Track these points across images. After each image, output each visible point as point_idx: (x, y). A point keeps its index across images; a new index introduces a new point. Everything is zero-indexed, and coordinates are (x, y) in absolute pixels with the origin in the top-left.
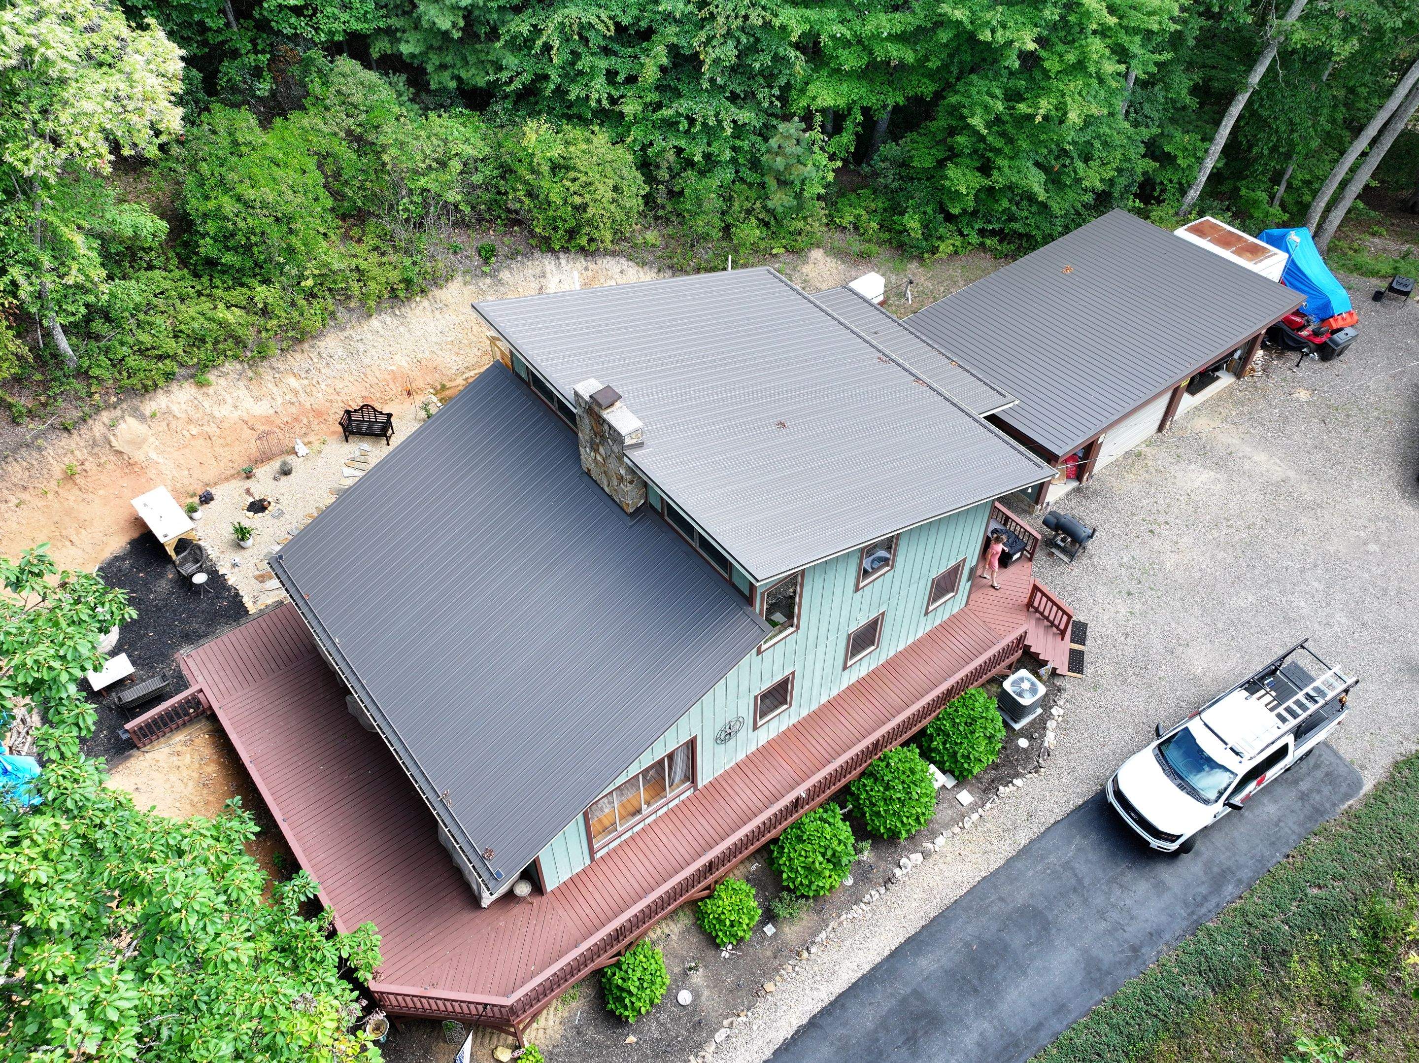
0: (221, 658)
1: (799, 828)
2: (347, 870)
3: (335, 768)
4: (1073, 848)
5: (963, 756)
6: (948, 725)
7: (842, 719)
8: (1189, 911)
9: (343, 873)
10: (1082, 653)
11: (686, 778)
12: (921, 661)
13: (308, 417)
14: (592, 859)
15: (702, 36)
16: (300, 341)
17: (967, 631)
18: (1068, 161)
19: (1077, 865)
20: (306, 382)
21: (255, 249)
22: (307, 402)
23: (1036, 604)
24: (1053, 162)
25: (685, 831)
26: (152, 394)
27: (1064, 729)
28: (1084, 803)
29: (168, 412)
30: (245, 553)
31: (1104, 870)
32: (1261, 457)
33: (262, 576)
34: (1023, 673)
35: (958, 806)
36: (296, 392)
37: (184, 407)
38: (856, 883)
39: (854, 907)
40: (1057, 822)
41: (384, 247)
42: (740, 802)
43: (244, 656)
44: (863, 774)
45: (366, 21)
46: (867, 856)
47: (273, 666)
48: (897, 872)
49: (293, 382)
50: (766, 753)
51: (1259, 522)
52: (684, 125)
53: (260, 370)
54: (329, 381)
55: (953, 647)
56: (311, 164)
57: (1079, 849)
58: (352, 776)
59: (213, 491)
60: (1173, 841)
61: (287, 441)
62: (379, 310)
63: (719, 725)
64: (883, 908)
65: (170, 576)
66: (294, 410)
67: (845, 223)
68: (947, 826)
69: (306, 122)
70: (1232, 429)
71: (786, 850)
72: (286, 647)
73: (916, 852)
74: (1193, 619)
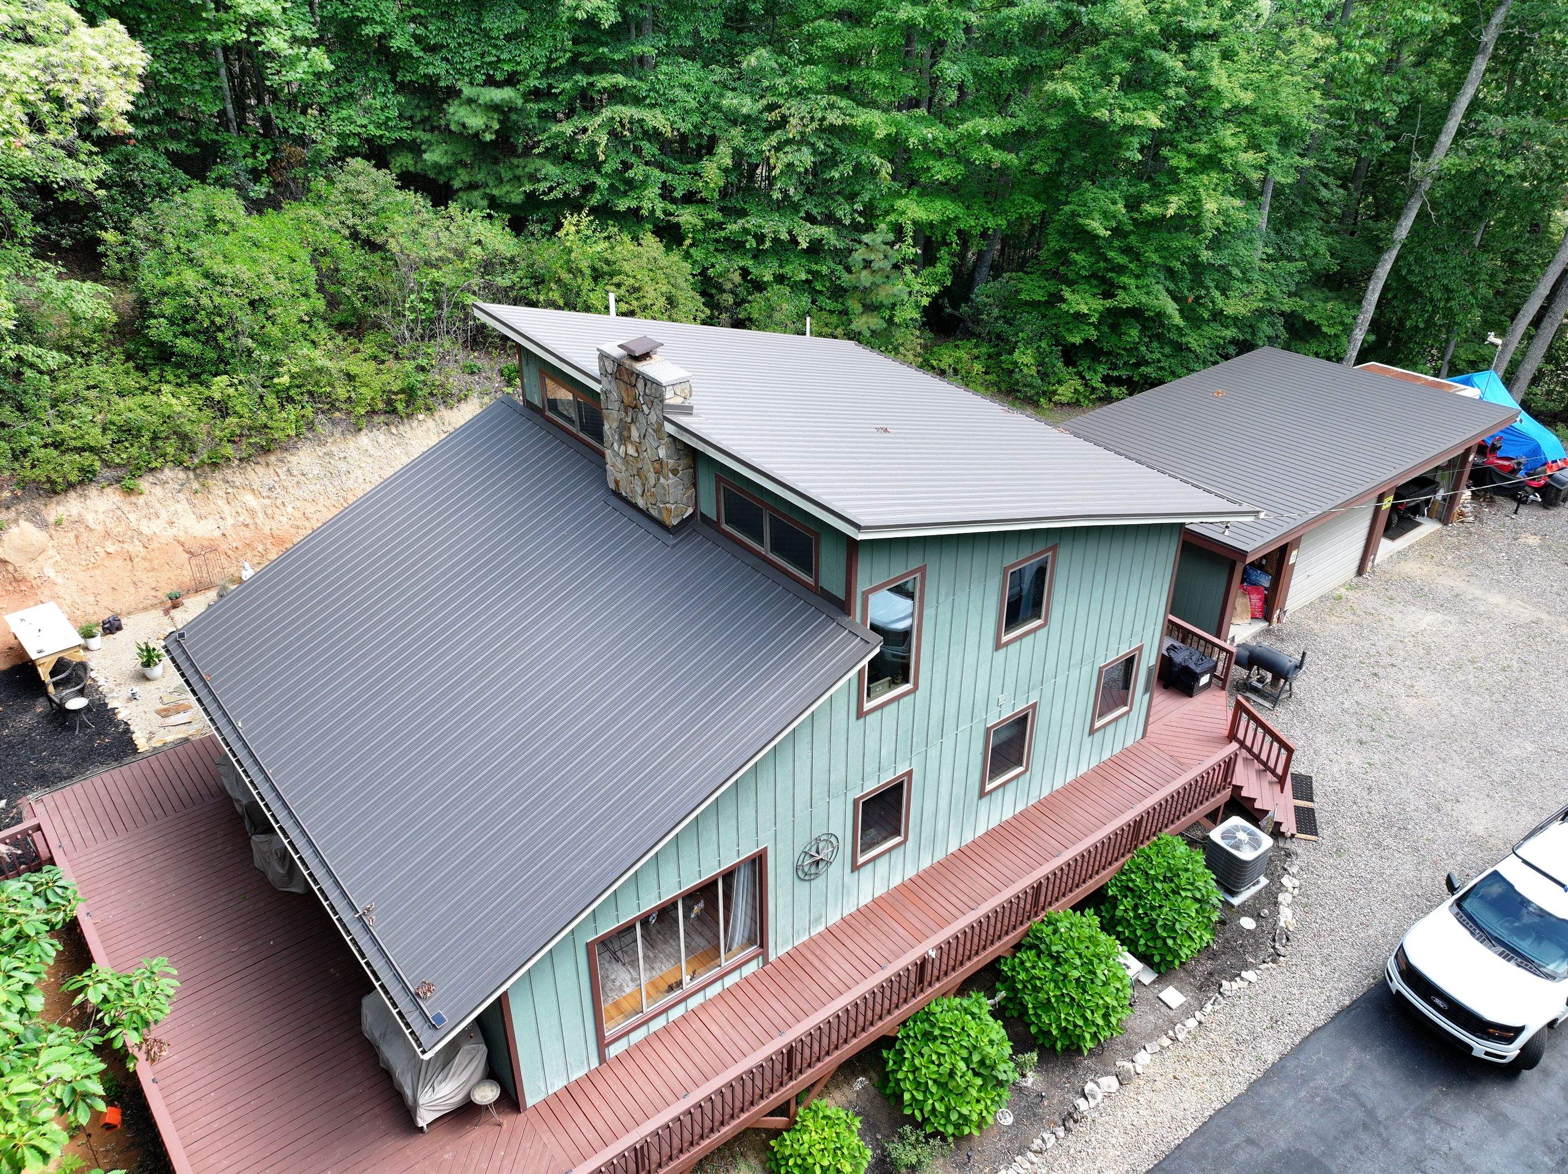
0: (85, 804)
1: (928, 1020)
2: (209, 1079)
3: (220, 938)
4: (1350, 1065)
5: (1164, 926)
6: (1139, 881)
7: (981, 871)
8: (1557, 1158)
9: (203, 1082)
10: (1311, 811)
11: (751, 942)
12: (1088, 801)
13: (264, 545)
14: (602, 1058)
15: (773, 140)
16: (266, 451)
17: (1148, 766)
18: (1203, 292)
19: (1362, 1090)
20: (267, 501)
21: (220, 336)
22: (267, 526)
23: (1240, 735)
24: (1186, 292)
25: (749, 1020)
26: (62, 497)
27: (1302, 904)
28: (1354, 1002)
29: (80, 521)
30: (149, 686)
31: (1405, 1098)
32: (1497, 599)
33: (165, 710)
34: (1236, 821)
35: (1164, 1009)
36: (252, 512)
37: (101, 517)
38: (1017, 1121)
39: (1018, 1158)
40: (1317, 1030)
41: (383, 355)
42: (834, 980)
43: (118, 800)
44: (1018, 947)
45: (388, 128)
46: (1031, 1079)
47: (158, 811)
48: (1082, 1103)
49: (250, 500)
50: (871, 916)
51: (1515, 664)
52: (751, 243)
53: (210, 482)
54: (298, 504)
55: (1133, 785)
56: (304, 255)
57: (1360, 1067)
58: (244, 949)
59: (124, 621)
60: (1510, 1041)
61: (233, 570)
62: (372, 426)
63: (802, 842)
64: (1064, 1160)
65: (39, 710)
66: (247, 533)
67: (943, 366)
68: (1150, 1037)
69: (302, 212)
70: (1451, 571)
71: (907, 1055)
72: (181, 791)
73: (1107, 1074)
74: (1457, 771)
